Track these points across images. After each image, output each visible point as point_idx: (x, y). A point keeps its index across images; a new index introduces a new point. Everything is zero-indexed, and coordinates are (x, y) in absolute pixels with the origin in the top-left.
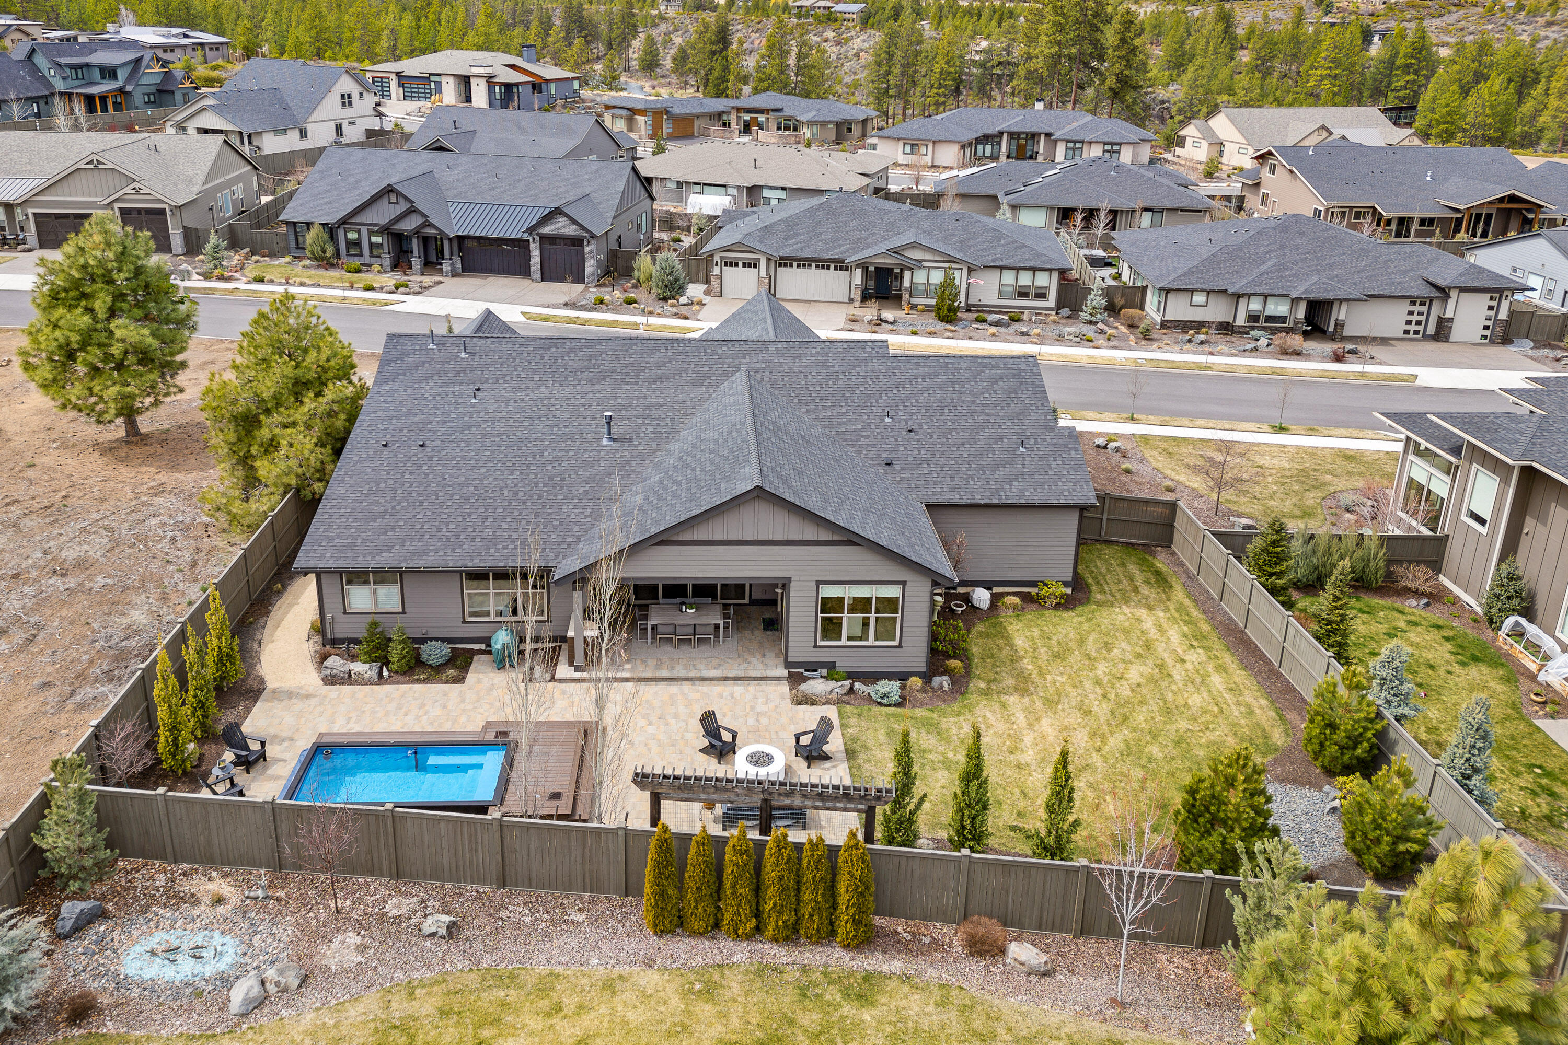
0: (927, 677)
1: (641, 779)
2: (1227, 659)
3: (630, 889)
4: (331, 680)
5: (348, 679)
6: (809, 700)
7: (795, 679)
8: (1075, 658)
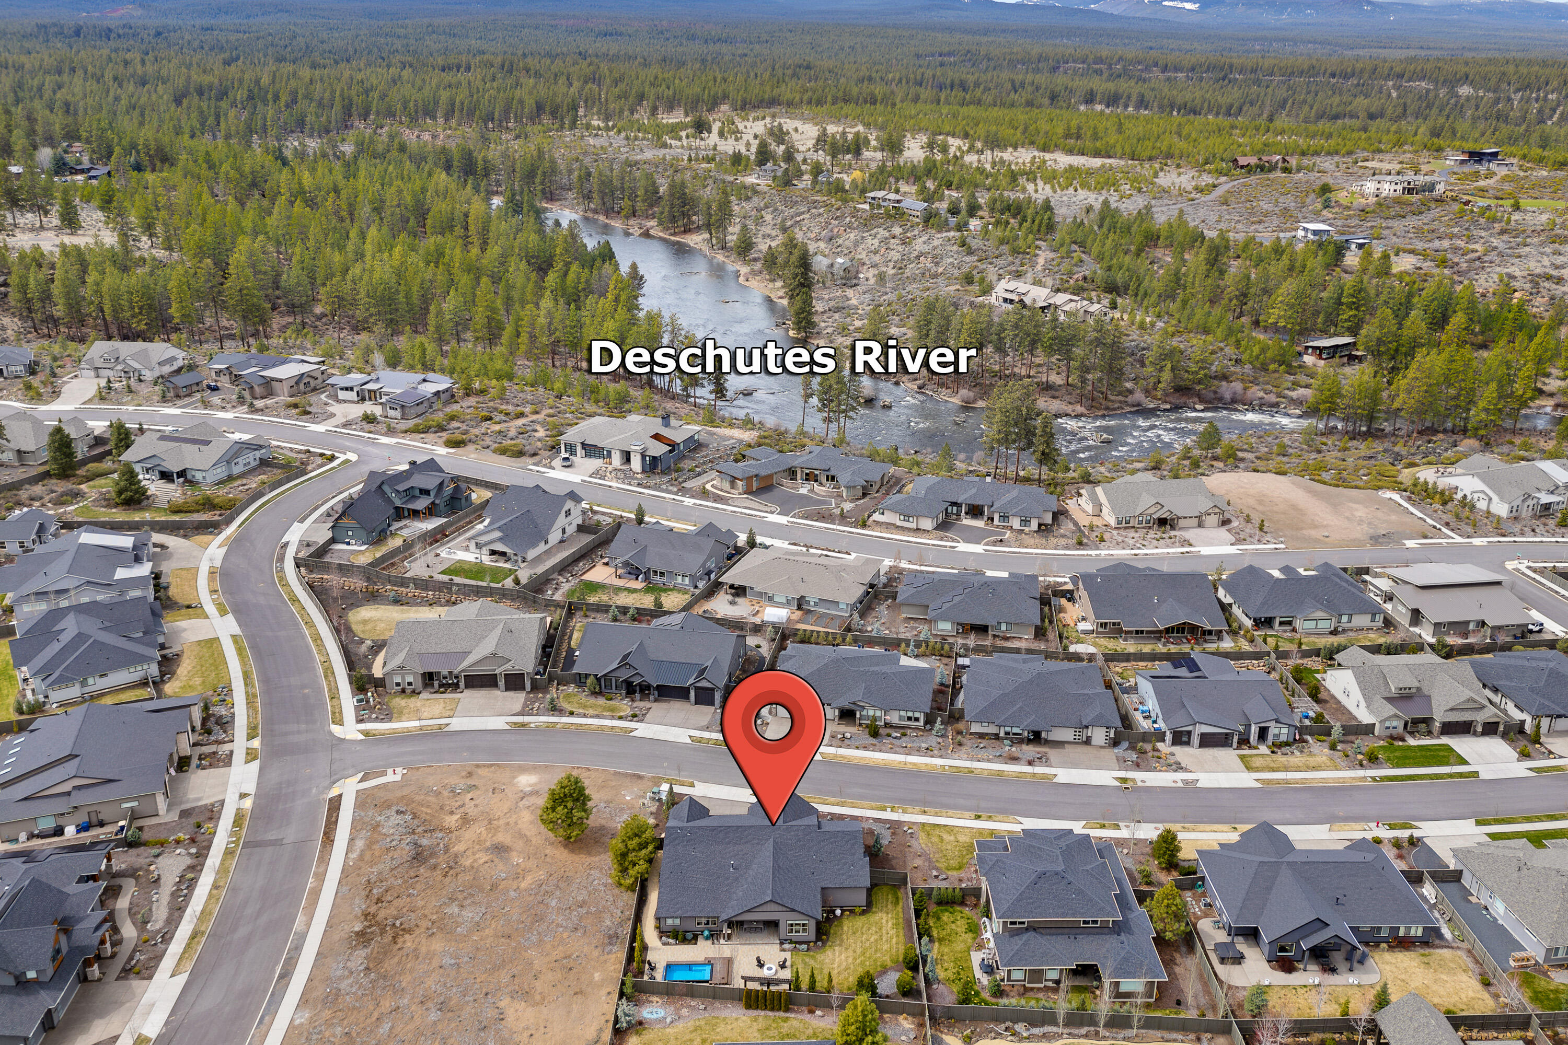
0: (815, 942)
1: (743, 978)
2: (902, 933)
3: (740, 1000)
4: (664, 944)
5: (668, 944)
6: (784, 950)
7: (782, 943)
8: (859, 934)
